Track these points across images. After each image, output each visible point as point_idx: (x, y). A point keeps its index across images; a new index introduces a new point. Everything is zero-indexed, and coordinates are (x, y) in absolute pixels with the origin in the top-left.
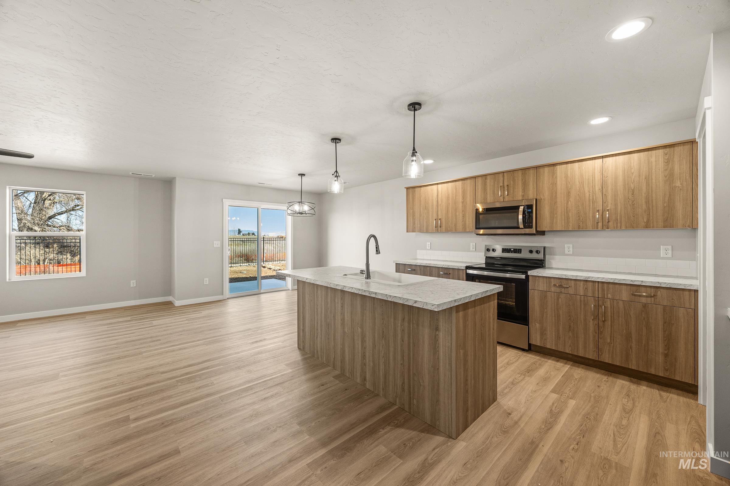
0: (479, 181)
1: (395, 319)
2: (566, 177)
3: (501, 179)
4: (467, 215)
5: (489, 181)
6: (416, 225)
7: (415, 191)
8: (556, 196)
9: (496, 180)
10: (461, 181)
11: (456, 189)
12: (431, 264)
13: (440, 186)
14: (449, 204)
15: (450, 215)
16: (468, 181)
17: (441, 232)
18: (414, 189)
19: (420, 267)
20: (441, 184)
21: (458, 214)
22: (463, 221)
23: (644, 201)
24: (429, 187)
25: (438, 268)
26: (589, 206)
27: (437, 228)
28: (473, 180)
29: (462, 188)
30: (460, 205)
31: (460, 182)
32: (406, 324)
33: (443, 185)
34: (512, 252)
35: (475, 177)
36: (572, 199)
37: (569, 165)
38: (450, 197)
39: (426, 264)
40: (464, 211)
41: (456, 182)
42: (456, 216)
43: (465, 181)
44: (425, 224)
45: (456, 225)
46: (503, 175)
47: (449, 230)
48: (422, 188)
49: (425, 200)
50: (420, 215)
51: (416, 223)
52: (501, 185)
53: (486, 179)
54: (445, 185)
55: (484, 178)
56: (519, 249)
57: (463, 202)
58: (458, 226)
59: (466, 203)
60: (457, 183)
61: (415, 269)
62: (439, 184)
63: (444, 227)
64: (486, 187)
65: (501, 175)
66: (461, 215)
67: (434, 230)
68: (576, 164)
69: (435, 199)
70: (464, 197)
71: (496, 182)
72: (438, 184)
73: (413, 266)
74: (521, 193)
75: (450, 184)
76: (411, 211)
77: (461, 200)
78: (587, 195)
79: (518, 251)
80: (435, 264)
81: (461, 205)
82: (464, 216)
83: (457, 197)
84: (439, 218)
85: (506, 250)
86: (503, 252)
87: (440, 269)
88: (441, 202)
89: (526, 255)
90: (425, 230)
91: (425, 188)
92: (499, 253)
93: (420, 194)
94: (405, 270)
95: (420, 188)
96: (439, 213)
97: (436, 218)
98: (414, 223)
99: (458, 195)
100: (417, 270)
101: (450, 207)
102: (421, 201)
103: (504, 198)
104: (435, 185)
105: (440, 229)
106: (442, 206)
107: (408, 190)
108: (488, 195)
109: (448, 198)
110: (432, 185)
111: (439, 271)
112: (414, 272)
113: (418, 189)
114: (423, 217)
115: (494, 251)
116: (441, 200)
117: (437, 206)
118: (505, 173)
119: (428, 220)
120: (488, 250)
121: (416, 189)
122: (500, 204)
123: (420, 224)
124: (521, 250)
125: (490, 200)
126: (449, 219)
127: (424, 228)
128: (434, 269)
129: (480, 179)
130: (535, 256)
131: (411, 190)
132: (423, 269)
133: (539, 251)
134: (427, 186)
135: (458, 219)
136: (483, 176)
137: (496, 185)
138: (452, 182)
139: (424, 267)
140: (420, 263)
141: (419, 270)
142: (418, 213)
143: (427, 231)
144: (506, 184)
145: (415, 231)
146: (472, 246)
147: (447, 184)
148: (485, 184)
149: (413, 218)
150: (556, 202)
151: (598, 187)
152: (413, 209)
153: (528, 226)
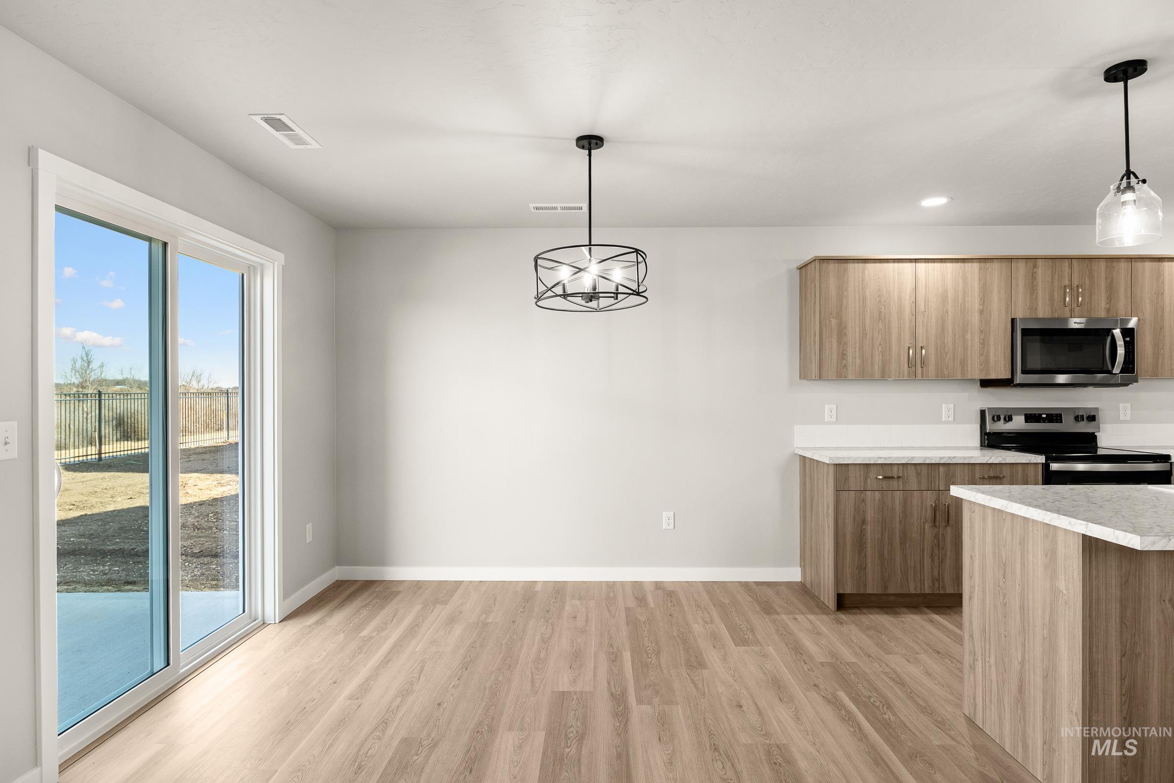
0: (1021, 269)
3: (1067, 270)
4: (992, 342)
5: (1041, 270)
6: (850, 359)
7: (846, 270)
8: (1162, 316)
9: (1055, 272)
10: (977, 262)
11: (965, 280)
13: (921, 266)
14: (947, 312)
15: (949, 339)
16: (996, 265)
17: (925, 378)
18: (843, 265)
19: (919, 468)
20: (925, 262)
21: (969, 336)
22: (981, 355)
24: (891, 265)
27: (914, 368)
28: (1005, 265)
29: (980, 280)
30: (975, 318)
31: (976, 266)
33: (931, 265)
34: (1044, 420)
35: (1010, 259)
38: (949, 296)
40: (984, 332)
41: (964, 262)
42: (965, 339)
43: (988, 265)
44: (878, 359)
45: (964, 362)
46: (1070, 263)
47: (946, 373)
48: (870, 266)
49: (880, 296)
50: (864, 334)
51: (850, 353)
52: (1067, 283)
53: (1035, 266)
54: (937, 265)
55: (1031, 263)
56: (1057, 414)
57: (981, 312)
58: (969, 364)
60: (968, 266)
61: (900, 475)
62: (918, 262)
63: (932, 369)
64: (1035, 283)
65: (1066, 263)
66: (977, 339)
67: (906, 373)
69: (907, 297)
70: (984, 299)
71: (1056, 277)
72: (916, 261)
73: (895, 468)
74: (1103, 304)
75: (949, 265)
77: (977, 306)
79: (1055, 417)
80: (965, 458)
81: (977, 315)
82: (984, 343)
83: (966, 299)
84: (920, 344)
85: (1031, 417)
86: (1026, 421)
87: (977, 468)
88: (925, 306)
89: (1068, 426)
90: (877, 374)
91: (878, 265)
92: (1018, 424)
93: (863, 280)
94: (869, 480)
95: (861, 265)
96: (920, 331)
97: (912, 344)
98: (843, 355)
99: (970, 294)
100: (907, 476)
101: (949, 321)
102: (864, 299)
103: (1072, 310)
104: (907, 262)
105: (922, 371)
106: (928, 315)
107: (824, 265)
108: (1040, 302)
109: (944, 298)
110: (899, 262)
111: (973, 472)
112: (898, 481)
113: (856, 265)
114: (873, 340)
115: (1009, 419)
116: (925, 301)
117: (913, 315)
118: (1074, 261)
119: (888, 348)
120: (996, 418)
121: (851, 266)
122: (1076, 323)
123: (862, 358)
124: (1061, 415)
125: (1043, 311)
126: (946, 349)
127: (876, 367)
128: (959, 469)
129: (1021, 265)
130: (1084, 427)
131: (832, 266)
132: (928, 473)
133: (1092, 418)
134: (885, 262)
135: (969, 348)
136: (1027, 259)
137: (1056, 283)
138: (956, 262)
139: (930, 466)
140: (920, 458)
141: (915, 475)
142: (857, 330)
143: (884, 376)
144: (1076, 283)
145: (846, 374)
146: (946, 411)
147: (942, 264)
148: (1033, 276)
149: (839, 341)
150: (1161, 327)
152: (839, 318)
153: (1129, 367)
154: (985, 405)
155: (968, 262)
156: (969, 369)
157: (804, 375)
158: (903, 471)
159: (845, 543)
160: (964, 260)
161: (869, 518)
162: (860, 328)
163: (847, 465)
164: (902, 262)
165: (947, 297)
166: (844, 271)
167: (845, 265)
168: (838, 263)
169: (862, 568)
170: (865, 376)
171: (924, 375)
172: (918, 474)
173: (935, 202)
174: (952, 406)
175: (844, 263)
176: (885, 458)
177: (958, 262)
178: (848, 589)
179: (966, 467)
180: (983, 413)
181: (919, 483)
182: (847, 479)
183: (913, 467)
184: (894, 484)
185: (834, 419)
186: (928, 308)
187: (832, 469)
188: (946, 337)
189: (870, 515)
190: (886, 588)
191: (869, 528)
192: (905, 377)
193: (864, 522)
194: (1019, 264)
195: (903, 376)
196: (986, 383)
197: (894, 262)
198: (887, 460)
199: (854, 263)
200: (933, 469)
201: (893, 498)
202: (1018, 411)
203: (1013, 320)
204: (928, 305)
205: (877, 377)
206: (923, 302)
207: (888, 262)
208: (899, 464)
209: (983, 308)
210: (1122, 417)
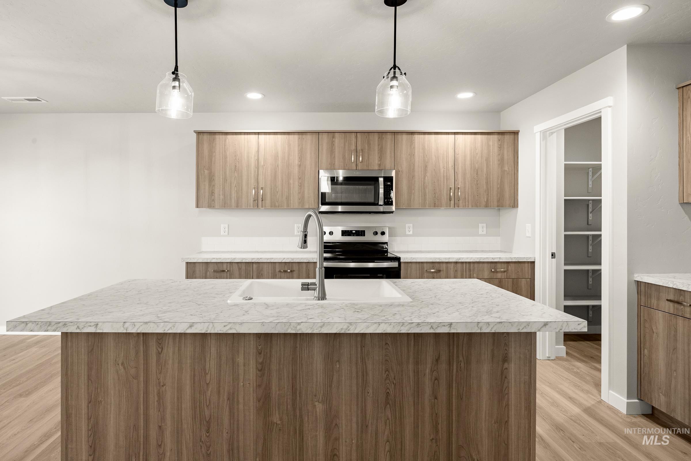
0: (325, 139)
1: (417, 363)
2: (424, 149)
3: (354, 140)
4: (306, 185)
5: (338, 141)
6: (217, 195)
7: (214, 139)
8: (414, 169)
9: (346, 141)
10: (297, 134)
11: (289, 145)
12: (261, 258)
13: (262, 137)
14: (278, 166)
15: (279, 183)
16: (309, 137)
17: (265, 208)
18: (213, 136)
19: (240, 265)
20: (264, 134)
21: (291, 181)
22: (299, 193)
23: (484, 181)
24: (243, 136)
25: (273, 264)
26: (444, 183)
27: (256, 201)
28: (315, 136)
29: (299, 146)
30: (296, 170)
31: (296, 137)
32: (443, 366)
33: (267, 136)
34: (355, 235)
35: (318, 133)
36: (428, 174)
37: (427, 136)
38: (279, 155)
39: (252, 259)
40: (301, 179)
41: (289, 135)
42: (289, 184)
43: (304, 136)
44: (234, 195)
45: (288, 198)
46: (356, 135)
47: (277, 205)
48: (229, 137)
49: (235, 156)
50: (225, 180)
51: (216, 191)
52: (354, 148)
53: (333, 137)
54: (272, 136)
55: (330, 135)
56: (362, 231)
57: (300, 166)
58: (291, 199)
59: (305, 167)
60: (291, 137)
61: (228, 269)
62: (260, 134)
63: (268, 202)
64: (334, 148)
65: (353, 135)
66: (297, 183)
67: (252, 205)
68: (433, 136)
69: (253, 156)
70: (301, 158)
71: (347, 144)
72: (258, 133)
73: (225, 265)
74: (377, 162)
75: (279, 136)
76: (206, 172)
77: (297, 162)
78: (442, 171)
79: (360, 233)
80: (268, 259)
82: (301, 186)
83: (290, 158)
84: (261, 186)
85: (347, 233)
86: (342, 235)
87: (277, 265)
88: (264, 162)
89: (369, 238)
90: (233, 205)
91: (235, 136)
92: (337, 237)
93: (225, 146)
94: (208, 272)
95: (225, 136)
96: (261, 178)
97: (255, 186)
98: (212, 193)
99: (292, 154)
100: (233, 270)
101: (279, 172)
102: (226, 158)
103: (356, 165)
104: (253, 134)
105: (262, 203)
106: (266, 167)
107: (201, 136)
108: (336, 160)
109: (276, 157)
110: (248, 134)
111: (275, 268)
112: (227, 274)
114: (231, 183)
115: (331, 233)
116: (264, 159)
117: (256, 168)
118: (358, 134)
119: (241, 189)
121: (217, 137)
123: (224, 195)
124: (364, 231)
125: (339, 166)
126: (277, 189)
127: (233, 201)
128: (265, 266)
129: (325, 136)
130: (379, 239)
131: (206, 137)
132: (246, 268)
133: (383, 233)
134: (239, 135)
135: (292, 189)
136: (327, 132)
137: (346, 148)
138: (283, 135)
139: (247, 264)
140: (239, 259)
141: (237, 269)
142: (221, 177)
143: (238, 206)
144: (359, 148)
145: (214, 205)
146: (297, 228)
147: (275, 136)
148: (332, 143)
149: (210, 185)
150: (413, 176)
151: (451, 164)
152: (210, 169)
153: (388, 202)
155: (291, 135)
156: (292, 202)
158: (230, 267)
160: (288, 133)
162: (223, 176)
163: (195, 263)
164: (250, 134)
165: (278, 156)
166: (213, 140)
167: (214, 136)
168: (210, 135)
170: (225, 205)
171: (263, 206)
172: (240, 269)
174: (300, 225)
175: (213, 135)
176: (217, 259)
177: (285, 135)
179: (270, 264)
181: (240, 274)
182: (193, 271)
183: (236, 265)
184: (224, 275)
185: (226, 233)
186: (266, 163)
188: (277, 181)
192: (251, 207)
194: (324, 136)
195: (250, 206)
197: (245, 134)
198: (218, 260)
199: (220, 135)
200: (249, 266)
203: (319, 171)
204: (266, 162)
205: (234, 207)
206: (263, 160)
207: (241, 134)
208: (227, 263)
209: (300, 164)
210: (407, 233)
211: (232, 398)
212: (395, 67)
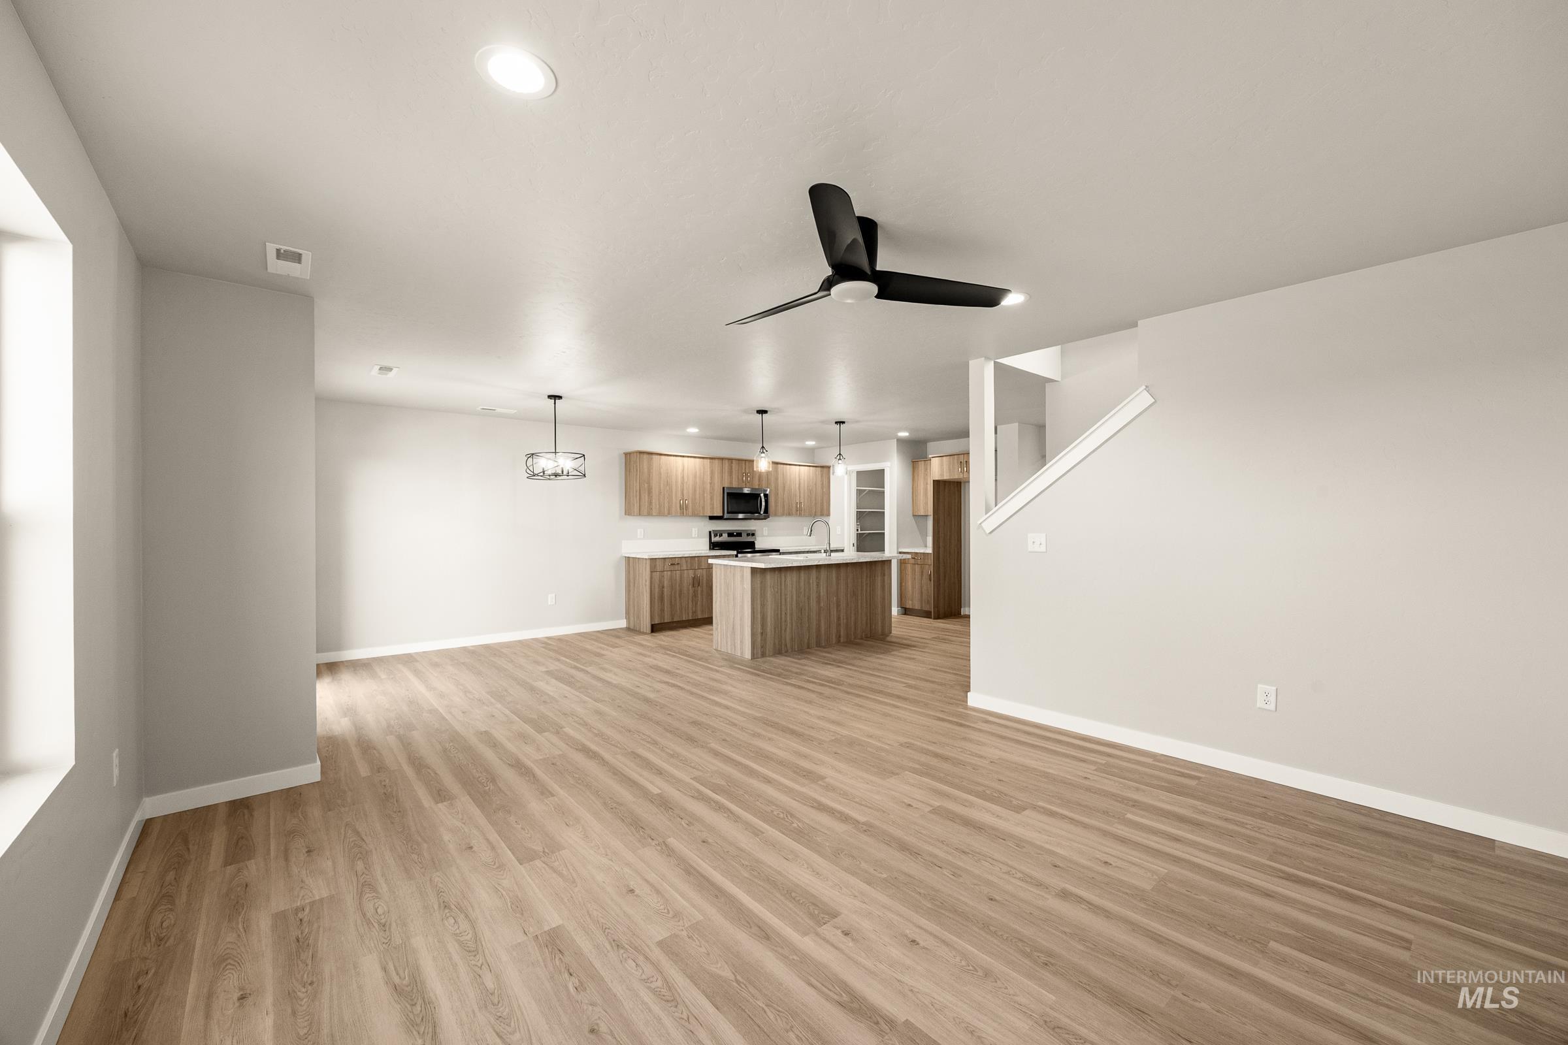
0: (726, 463)
2: (784, 475)
3: (744, 466)
4: (715, 498)
5: (734, 465)
8: (780, 490)
10: (709, 459)
13: (686, 459)
14: (696, 483)
15: (697, 496)
16: (717, 461)
17: (687, 515)
18: (651, 456)
20: (687, 457)
21: (706, 495)
22: (711, 504)
23: (813, 498)
24: (672, 458)
26: (794, 499)
27: (682, 510)
28: (720, 461)
29: (710, 468)
33: (689, 459)
34: (735, 536)
35: (722, 459)
36: (786, 493)
37: (785, 466)
38: (697, 474)
40: (712, 493)
42: (704, 498)
43: (713, 461)
44: (666, 505)
45: (703, 508)
46: (745, 462)
47: (696, 513)
48: (663, 457)
49: (667, 473)
50: (660, 492)
51: (653, 501)
52: (744, 471)
53: (732, 463)
54: (692, 459)
55: (730, 461)
57: (711, 483)
58: (706, 509)
59: (714, 484)
60: (705, 460)
63: (690, 510)
64: (732, 471)
65: (743, 462)
66: (709, 497)
68: (788, 466)
69: (680, 474)
70: (712, 478)
71: (740, 468)
72: (683, 456)
74: (757, 482)
75: (698, 460)
76: (646, 485)
77: (709, 481)
78: (793, 490)
79: (739, 534)
81: (709, 485)
82: (712, 499)
83: (705, 477)
84: (685, 498)
85: (730, 534)
86: (728, 536)
88: (687, 480)
89: (744, 538)
90: (666, 513)
91: (667, 457)
92: (725, 538)
93: (660, 464)
94: (665, 566)
95: (659, 456)
96: (685, 492)
97: (682, 498)
98: (650, 503)
99: (706, 474)
100: (682, 563)
101: (697, 487)
102: (660, 474)
103: (746, 484)
104: (679, 457)
105: (686, 512)
106: (688, 483)
107: (642, 455)
108: (734, 480)
109: (695, 476)
113: (657, 456)
114: (664, 495)
115: (721, 535)
117: (682, 484)
119: (671, 500)
120: (716, 535)
121: (654, 457)
122: (746, 491)
123: (659, 504)
124: (741, 533)
125: (735, 485)
126: (696, 501)
127: (665, 509)
128: (703, 559)
129: (727, 461)
130: (750, 539)
131: (645, 456)
132: (690, 561)
133: (753, 535)
134: (670, 456)
135: (705, 501)
136: (729, 459)
137: (740, 471)
142: (657, 490)
143: (669, 513)
144: (747, 471)
145: (652, 513)
146: (695, 531)
147: (694, 459)
148: (731, 467)
149: (649, 496)
150: (778, 494)
151: (797, 486)
152: (649, 483)
153: (766, 511)
154: (711, 529)
156: (705, 511)
157: (628, 512)
158: (679, 561)
159: (655, 598)
160: (703, 458)
161: (665, 585)
162: (658, 488)
163: (656, 559)
164: (677, 457)
166: (651, 459)
168: (648, 455)
169: (662, 610)
170: (661, 514)
172: (686, 562)
173: (693, 430)
174: (697, 529)
176: (672, 555)
177: (701, 458)
178: (657, 621)
179: (706, 558)
180: (710, 532)
181: (687, 566)
182: (655, 566)
183: (684, 559)
184: (676, 567)
185: (642, 537)
187: (648, 562)
188: (696, 494)
189: (666, 583)
190: (673, 619)
191: (665, 590)
192: (678, 514)
193: (663, 587)
196: (712, 518)
197: (674, 456)
200: (692, 560)
201: (676, 574)
202: (724, 531)
203: (723, 488)
206: (686, 478)
208: (678, 558)
210: (764, 534)
211: (809, 598)
212: (840, 454)
